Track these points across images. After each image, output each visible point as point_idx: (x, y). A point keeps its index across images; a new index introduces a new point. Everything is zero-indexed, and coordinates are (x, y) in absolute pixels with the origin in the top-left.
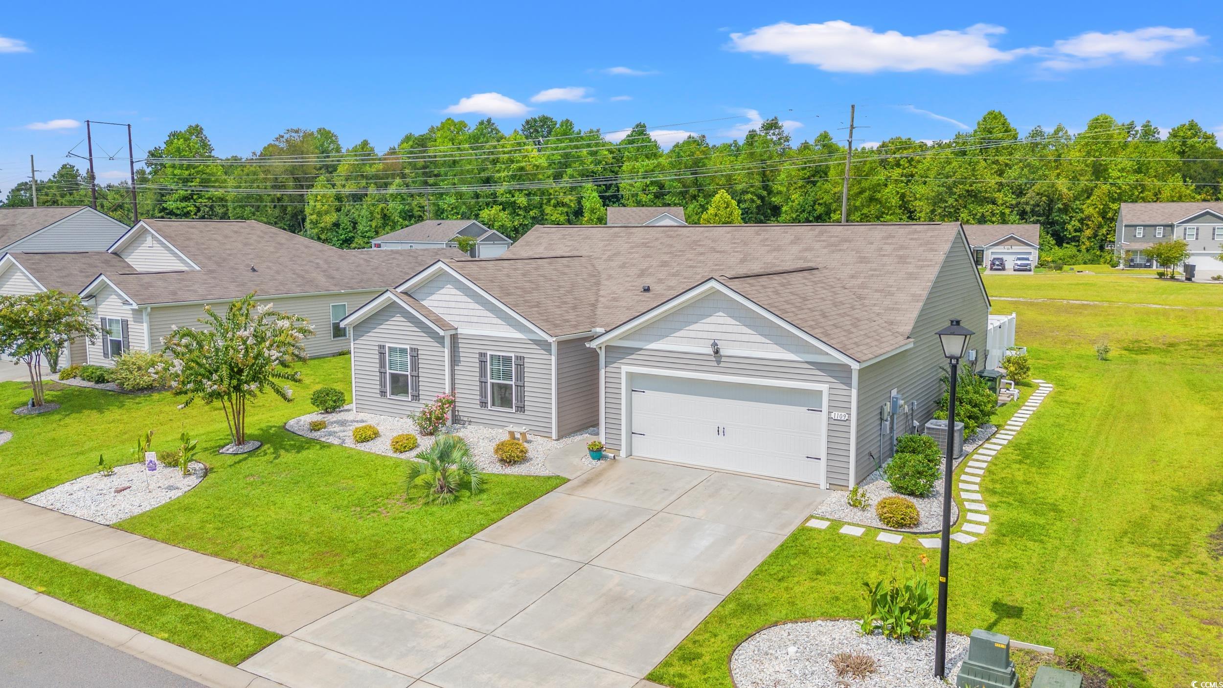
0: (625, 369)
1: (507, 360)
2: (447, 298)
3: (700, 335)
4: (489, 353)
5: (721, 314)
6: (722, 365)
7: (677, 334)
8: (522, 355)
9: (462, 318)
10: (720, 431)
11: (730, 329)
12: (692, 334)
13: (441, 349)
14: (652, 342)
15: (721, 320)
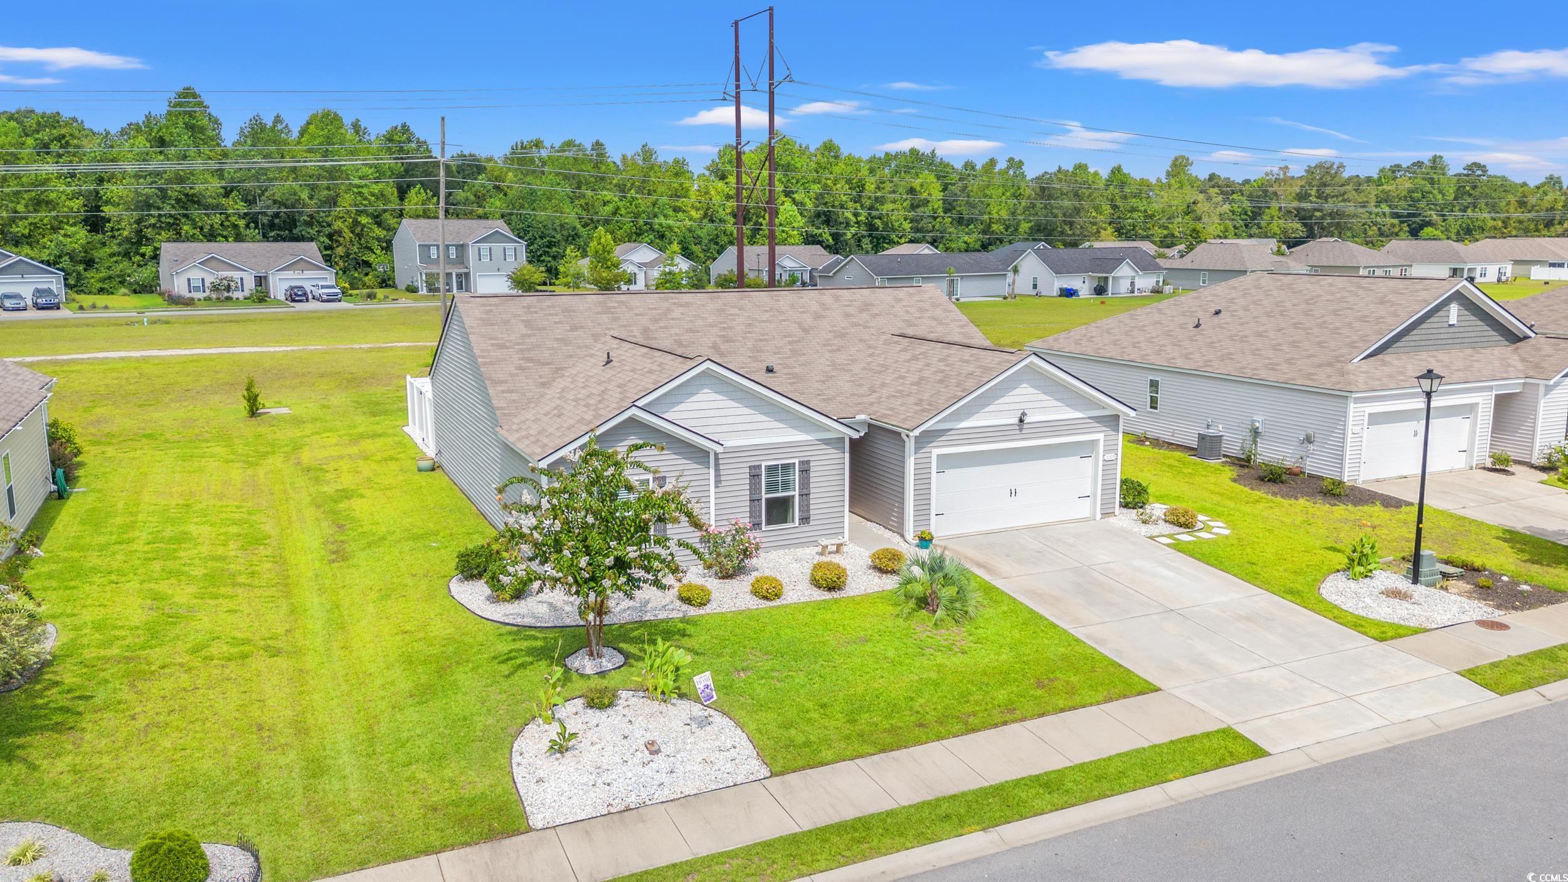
0: (936, 452)
1: (786, 467)
2: (704, 406)
3: (1006, 407)
4: (764, 464)
5: (1025, 385)
6: (1024, 431)
7: (986, 410)
8: (806, 459)
9: (725, 428)
10: (1013, 493)
11: (1032, 398)
12: (999, 408)
13: (706, 471)
14: (963, 420)
15: (1024, 391)
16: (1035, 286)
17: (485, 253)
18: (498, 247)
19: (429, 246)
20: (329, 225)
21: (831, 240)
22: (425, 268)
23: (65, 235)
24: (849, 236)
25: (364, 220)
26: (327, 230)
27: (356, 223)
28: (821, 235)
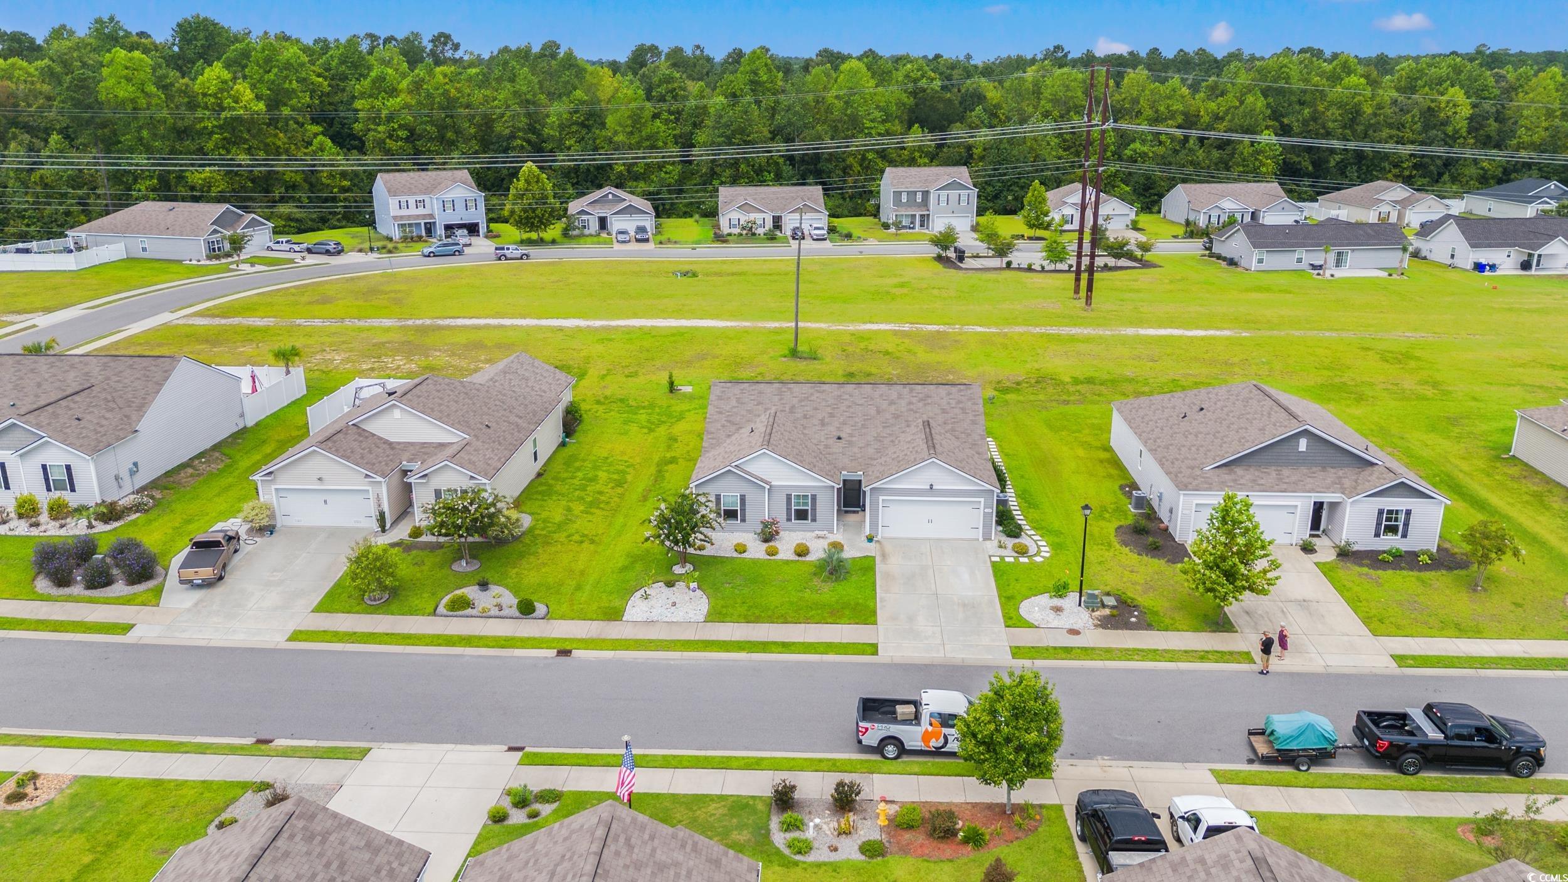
0: (881, 498)
1: (807, 497)
2: (765, 466)
3: (923, 480)
4: (796, 494)
5: (933, 471)
6: (933, 493)
7: (911, 481)
8: (817, 494)
9: (774, 477)
10: (930, 521)
12: (918, 480)
13: (762, 494)
14: (897, 485)
15: (933, 474)
16: (1453, 256)
17: (943, 198)
18: (954, 194)
19: (901, 192)
20: (844, 160)
21: (1310, 168)
22: (895, 211)
23: (666, 173)
24: (1332, 163)
25: (870, 156)
26: (842, 165)
27: (864, 158)
28: (1300, 162)
